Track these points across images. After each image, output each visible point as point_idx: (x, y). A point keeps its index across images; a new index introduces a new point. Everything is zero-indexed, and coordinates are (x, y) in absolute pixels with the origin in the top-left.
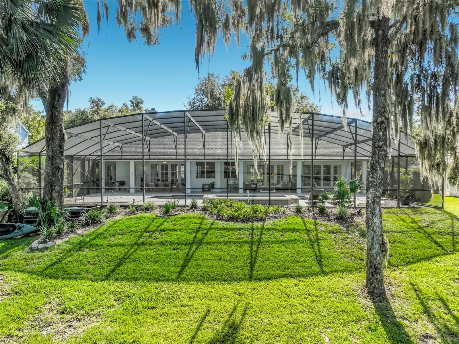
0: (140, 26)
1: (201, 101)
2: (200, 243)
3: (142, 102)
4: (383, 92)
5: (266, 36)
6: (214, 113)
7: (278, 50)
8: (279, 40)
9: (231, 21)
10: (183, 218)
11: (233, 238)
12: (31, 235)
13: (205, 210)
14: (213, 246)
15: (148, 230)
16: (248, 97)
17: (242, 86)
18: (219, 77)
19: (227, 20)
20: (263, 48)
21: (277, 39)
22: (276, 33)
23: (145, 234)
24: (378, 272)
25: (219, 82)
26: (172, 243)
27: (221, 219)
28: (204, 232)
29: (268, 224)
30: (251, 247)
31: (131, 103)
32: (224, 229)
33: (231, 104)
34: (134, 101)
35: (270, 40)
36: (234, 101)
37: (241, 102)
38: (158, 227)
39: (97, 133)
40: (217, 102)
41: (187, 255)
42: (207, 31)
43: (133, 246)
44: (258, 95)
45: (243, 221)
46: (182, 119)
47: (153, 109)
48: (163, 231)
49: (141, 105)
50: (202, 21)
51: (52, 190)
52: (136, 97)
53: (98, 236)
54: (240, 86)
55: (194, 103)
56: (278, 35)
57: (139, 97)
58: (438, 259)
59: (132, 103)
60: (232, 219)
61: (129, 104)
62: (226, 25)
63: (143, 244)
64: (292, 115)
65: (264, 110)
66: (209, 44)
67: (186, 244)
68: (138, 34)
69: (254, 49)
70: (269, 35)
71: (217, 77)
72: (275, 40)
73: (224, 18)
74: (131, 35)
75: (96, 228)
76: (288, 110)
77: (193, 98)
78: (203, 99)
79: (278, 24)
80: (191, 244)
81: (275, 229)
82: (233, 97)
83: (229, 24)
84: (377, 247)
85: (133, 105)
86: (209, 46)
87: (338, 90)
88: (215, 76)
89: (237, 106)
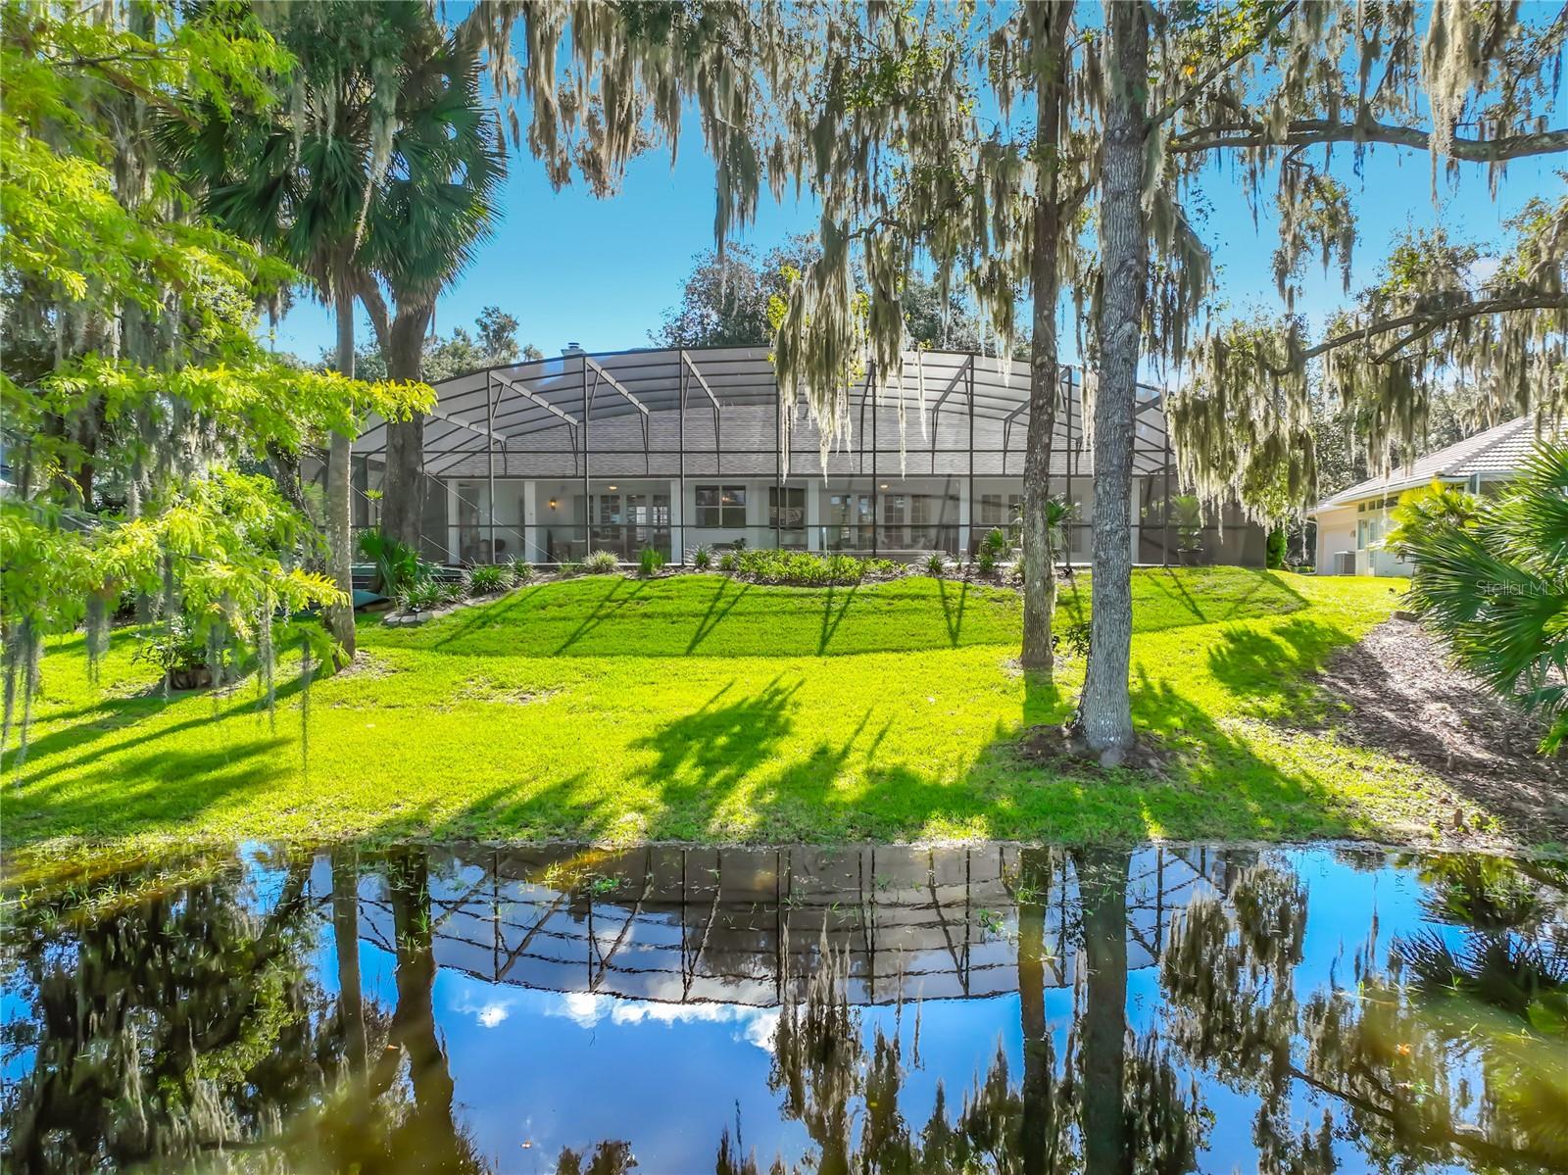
0: (580, 154)
1: (701, 323)
2: (724, 613)
3: (514, 325)
4: (1046, 313)
5: (852, 195)
6: (748, 353)
7: (872, 230)
8: (879, 205)
9: (787, 154)
10: (683, 581)
11: (791, 607)
12: (368, 608)
13: (729, 569)
14: (750, 618)
15: (613, 597)
16: (818, 320)
17: (806, 297)
18: (753, 251)
19: (778, 149)
20: (845, 224)
21: (876, 202)
22: (872, 192)
23: (608, 604)
24: (1040, 628)
25: (754, 267)
26: (665, 615)
27: (766, 583)
28: (731, 599)
29: (862, 588)
30: (826, 620)
31: (478, 329)
32: (772, 595)
33: (782, 332)
34: (488, 321)
35: (861, 205)
36: (789, 326)
37: (804, 328)
38: (633, 594)
39: (480, 399)
40: (746, 324)
41: (701, 629)
42: (737, 187)
43: (589, 619)
44: (838, 315)
45: (811, 585)
46: (672, 370)
47: (573, 346)
48: (645, 599)
49: (511, 335)
50: (727, 168)
51: (401, 521)
52: (496, 310)
53: (510, 608)
54: (801, 297)
55: (681, 328)
56: (875, 196)
57: (503, 312)
58: (1176, 630)
59: (485, 327)
60: (789, 580)
61: (473, 332)
62: (777, 164)
63: (608, 616)
64: (902, 354)
65: (848, 344)
66: (742, 212)
67: (695, 615)
68: (575, 172)
69: (827, 224)
70: (859, 196)
71: (746, 252)
72: (871, 208)
73: (772, 144)
74: (560, 176)
75: (498, 599)
76: (894, 345)
77: (679, 314)
78: (708, 316)
79: (876, 174)
80: (707, 616)
81: (877, 596)
82: (787, 317)
83: (782, 156)
84: (1038, 584)
85: (487, 336)
86: (742, 217)
87: (995, 306)
88: (741, 248)
89: (794, 337)
